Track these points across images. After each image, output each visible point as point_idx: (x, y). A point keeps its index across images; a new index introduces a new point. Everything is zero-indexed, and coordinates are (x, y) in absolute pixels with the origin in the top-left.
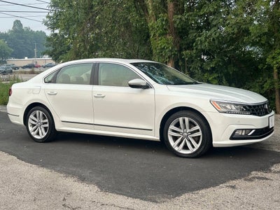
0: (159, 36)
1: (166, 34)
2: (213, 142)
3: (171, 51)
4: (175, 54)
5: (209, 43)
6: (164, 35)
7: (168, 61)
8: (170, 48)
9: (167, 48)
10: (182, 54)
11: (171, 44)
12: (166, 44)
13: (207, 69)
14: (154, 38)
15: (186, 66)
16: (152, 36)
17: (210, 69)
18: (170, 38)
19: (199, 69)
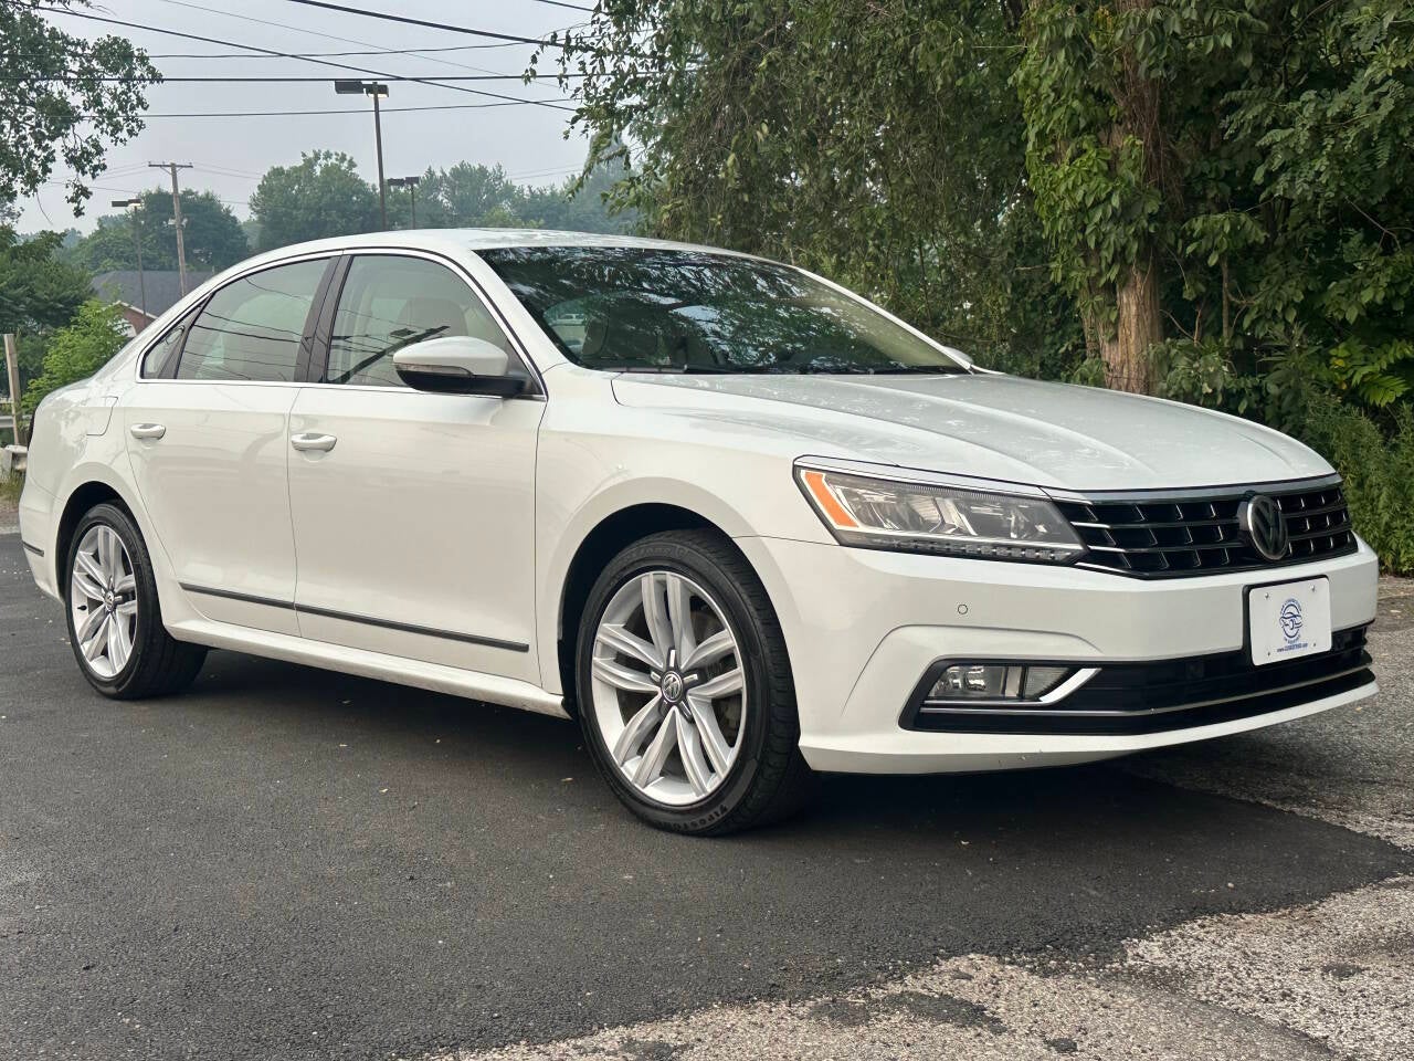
1: (1108, 124)
2: (805, 741)
3: (1122, 216)
4: (1143, 236)
5: (1342, 163)
6: (1099, 130)
7: (1118, 276)
8: (1115, 201)
9: (1096, 203)
10: (1189, 233)
11: (1123, 181)
12: (1100, 178)
13: (1340, 318)
14: (1041, 150)
15: (1224, 302)
16: (1032, 138)
17: (1359, 315)
18: (1127, 143)
19: (1291, 317)
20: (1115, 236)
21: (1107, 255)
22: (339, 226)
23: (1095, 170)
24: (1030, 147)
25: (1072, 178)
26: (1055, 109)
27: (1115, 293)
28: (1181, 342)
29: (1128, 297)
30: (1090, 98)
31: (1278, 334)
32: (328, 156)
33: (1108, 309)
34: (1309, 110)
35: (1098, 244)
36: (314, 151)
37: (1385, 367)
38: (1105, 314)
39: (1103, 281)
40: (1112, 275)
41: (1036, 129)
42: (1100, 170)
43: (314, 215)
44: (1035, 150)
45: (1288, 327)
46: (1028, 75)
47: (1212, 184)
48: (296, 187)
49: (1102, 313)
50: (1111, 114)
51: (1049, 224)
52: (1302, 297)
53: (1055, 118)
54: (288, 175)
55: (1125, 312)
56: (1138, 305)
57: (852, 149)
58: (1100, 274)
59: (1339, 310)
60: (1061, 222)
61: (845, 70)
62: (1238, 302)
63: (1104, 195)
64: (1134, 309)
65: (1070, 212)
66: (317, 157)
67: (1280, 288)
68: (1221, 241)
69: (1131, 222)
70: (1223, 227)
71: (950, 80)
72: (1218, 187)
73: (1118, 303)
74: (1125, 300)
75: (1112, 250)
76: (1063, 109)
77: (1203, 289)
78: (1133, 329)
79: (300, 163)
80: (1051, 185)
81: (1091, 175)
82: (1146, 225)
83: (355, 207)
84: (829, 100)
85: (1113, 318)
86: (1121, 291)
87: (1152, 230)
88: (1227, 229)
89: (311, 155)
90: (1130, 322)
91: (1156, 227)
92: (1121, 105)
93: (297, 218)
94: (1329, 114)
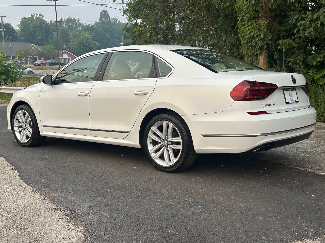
0: (248, 21)
1: (258, 18)
3: (263, 40)
4: (268, 44)
5: (316, 29)
6: (256, 19)
7: (259, 53)
8: (262, 36)
9: (257, 36)
10: (278, 44)
11: (263, 31)
12: (257, 30)
13: (312, 64)
14: (241, 23)
15: (284, 59)
16: (240, 20)
17: (316, 63)
18: (263, 22)
19: (300, 64)
20: (260, 44)
21: (257, 48)
22: (40, 32)
23: (256, 28)
24: (239, 22)
25: (250, 30)
26: (246, 14)
27: (258, 57)
28: (275, 69)
29: (261, 58)
30: (255, 12)
31: (297, 67)
32: (37, 15)
33: (256, 60)
34: (309, 17)
35: (255, 45)
36: (34, 13)
37: (321, 76)
38: (256, 62)
39: (255, 54)
40: (258, 52)
41: (240, 18)
42: (257, 29)
43: (34, 29)
44: (240, 23)
45: (300, 66)
46: (240, 6)
47: (282, 32)
48: (29, 22)
49: (255, 61)
50: (259, 15)
51: (243, 40)
52: (303, 59)
53: (247, 16)
54: (27, 19)
55: (260, 61)
56: (263, 60)
57: (193, 21)
58: (254, 52)
59: (311, 62)
60: (246, 40)
61: (192, 2)
62: (287, 59)
63: (259, 34)
64: (262, 60)
65: (248, 38)
66: (34, 15)
67: (298, 57)
68: (286, 46)
69: (264, 41)
70: (287, 43)
71: (219, 6)
72: (283, 33)
73: (259, 59)
74: (260, 58)
75: (259, 47)
76: (249, 14)
77: (279, 56)
78: (262, 65)
79: (30, 16)
80: (244, 31)
81: (255, 29)
82: (268, 41)
83: (44, 27)
84: (188, 9)
85: (257, 63)
86: (259, 56)
87: (270, 43)
88: (288, 43)
89: (33, 14)
90: (261, 64)
91: (271, 42)
92: (262, 13)
93: (29, 29)
94: (314, 18)
